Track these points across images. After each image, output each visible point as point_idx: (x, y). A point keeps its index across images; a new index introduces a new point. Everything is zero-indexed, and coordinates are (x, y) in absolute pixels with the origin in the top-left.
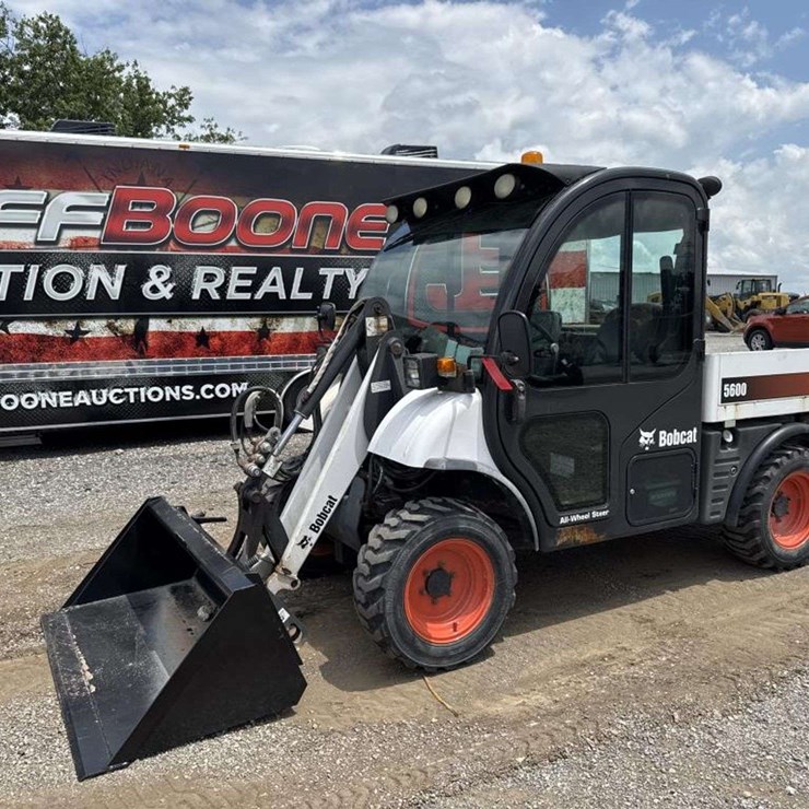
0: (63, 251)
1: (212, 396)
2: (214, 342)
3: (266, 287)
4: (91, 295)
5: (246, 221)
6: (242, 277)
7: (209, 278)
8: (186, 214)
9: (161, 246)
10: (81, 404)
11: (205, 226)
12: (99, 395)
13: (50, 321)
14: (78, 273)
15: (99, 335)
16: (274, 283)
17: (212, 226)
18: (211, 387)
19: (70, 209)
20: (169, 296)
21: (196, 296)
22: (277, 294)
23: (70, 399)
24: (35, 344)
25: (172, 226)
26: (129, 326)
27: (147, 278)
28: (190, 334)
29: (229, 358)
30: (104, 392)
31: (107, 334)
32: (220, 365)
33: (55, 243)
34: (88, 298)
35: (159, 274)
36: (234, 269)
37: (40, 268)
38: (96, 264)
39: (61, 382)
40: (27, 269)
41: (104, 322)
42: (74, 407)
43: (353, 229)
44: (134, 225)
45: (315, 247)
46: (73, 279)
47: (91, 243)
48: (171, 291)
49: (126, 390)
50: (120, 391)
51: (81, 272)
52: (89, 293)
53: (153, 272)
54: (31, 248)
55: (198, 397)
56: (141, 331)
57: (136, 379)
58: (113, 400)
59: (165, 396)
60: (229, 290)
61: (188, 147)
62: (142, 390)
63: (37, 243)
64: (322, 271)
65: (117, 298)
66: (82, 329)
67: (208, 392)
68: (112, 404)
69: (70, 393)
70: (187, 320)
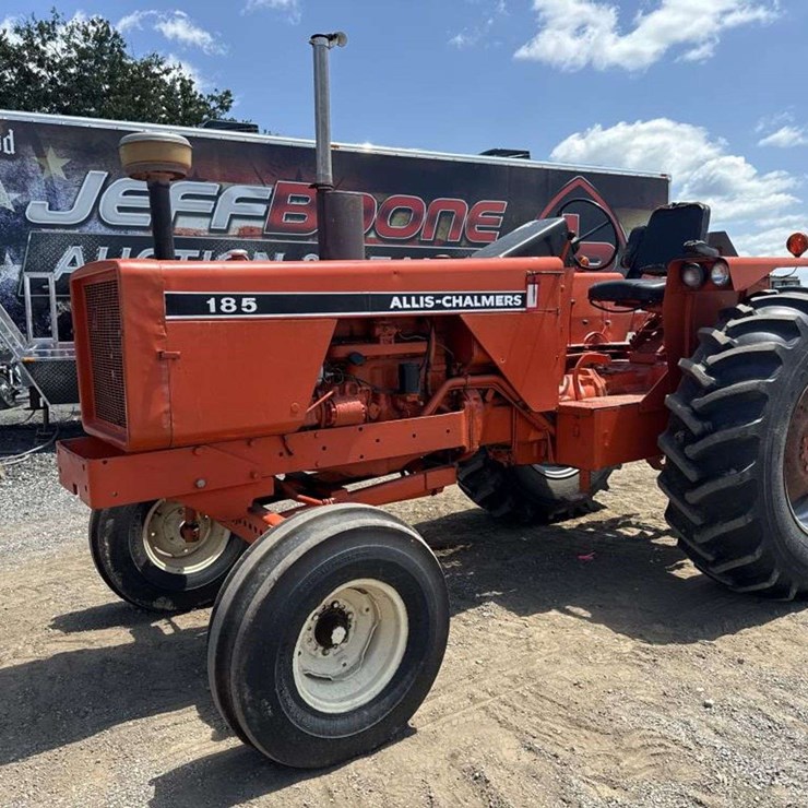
0: (231, 239)
5: (383, 215)
9: (313, 237)
19: (238, 200)
33: (226, 231)
36: (372, 258)
37: (213, 254)
38: (259, 251)
40: (202, 254)
43: (471, 224)
44: (292, 217)
45: (439, 240)
47: (257, 232)
54: (205, 235)
61: (338, 147)
63: (211, 230)
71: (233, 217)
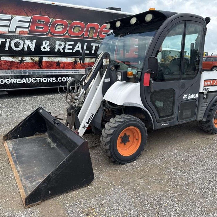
0: (16, 35)
1: (61, 81)
2: (62, 65)
3: (76, 49)
4: (26, 49)
5: (71, 28)
6: (69, 45)
7: (60, 45)
8: (54, 25)
9: (46, 35)
10: (23, 83)
11: (59, 29)
12: (29, 80)
13: (13, 57)
14: (21, 42)
15: (28, 62)
16: (78, 47)
17: (61, 29)
18: (61, 78)
19: (19, 21)
20: (49, 50)
21: (56, 50)
22: (79, 51)
23: (20, 81)
24: (9, 64)
25: (49, 28)
26: (37, 59)
27: (42, 44)
28: (55, 62)
29: (66, 70)
30: (30, 79)
31: (31, 61)
32: (63, 72)
33: (15, 32)
34: (25, 50)
35: (46, 43)
36: (67, 42)
37: (10, 40)
38: (27, 39)
39: (17, 76)
40: (6, 40)
41: (30, 58)
42: (21, 83)
43: (101, 32)
44: (38, 28)
45: (90, 37)
46: (20, 44)
47: (26, 33)
48: (49, 49)
49: (37, 79)
50: (35, 79)
51: (23, 42)
52: (25, 48)
53: (44, 42)
54: (7, 33)
55: (57, 81)
56: (40, 61)
57: (39, 75)
58: (33, 81)
59: (48, 81)
60: (66, 49)
61: (54, 4)
62: (41, 79)
63: (9, 32)
64: (92, 44)
65: (33, 50)
66: (23, 60)
67: (60, 80)
68: (32, 83)
69: (20, 79)
70: (54, 58)
71: (17, 27)
